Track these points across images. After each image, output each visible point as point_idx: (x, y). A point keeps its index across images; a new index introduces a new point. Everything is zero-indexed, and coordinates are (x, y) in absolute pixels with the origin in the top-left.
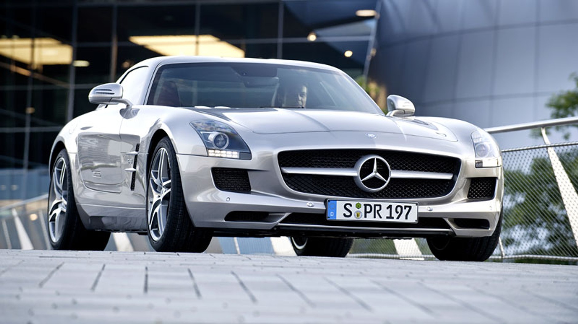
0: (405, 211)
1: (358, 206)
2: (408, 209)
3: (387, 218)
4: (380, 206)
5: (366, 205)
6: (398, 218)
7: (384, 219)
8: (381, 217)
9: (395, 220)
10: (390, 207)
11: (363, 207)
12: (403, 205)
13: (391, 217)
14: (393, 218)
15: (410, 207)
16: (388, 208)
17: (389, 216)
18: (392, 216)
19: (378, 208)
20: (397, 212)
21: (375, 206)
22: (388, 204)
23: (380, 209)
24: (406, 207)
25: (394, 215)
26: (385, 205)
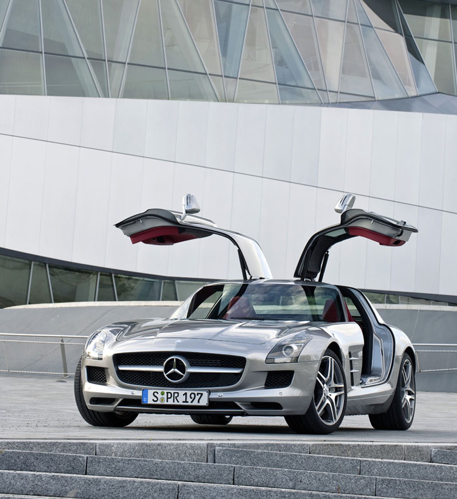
0: (197, 397)
1: (163, 394)
2: (200, 395)
3: (183, 402)
4: (178, 393)
5: (167, 393)
6: (192, 402)
7: (181, 403)
8: (178, 402)
9: (189, 404)
10: (186, 394)
11: (166, 394)
12: (196, 392)
13: (186, 402)
14: (188, 402)
15: (202, 394)
16: (184, 395)
17: (184, 400)
18: (187, 400)
19: (176, 395)
20: (191, 398)
21: (174, 393)
22: (184, 392)
23: (178, 396)
24: (198, 394)
25: (189, 400)
26: (181, 393)
